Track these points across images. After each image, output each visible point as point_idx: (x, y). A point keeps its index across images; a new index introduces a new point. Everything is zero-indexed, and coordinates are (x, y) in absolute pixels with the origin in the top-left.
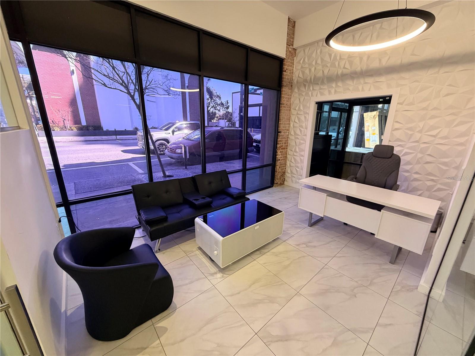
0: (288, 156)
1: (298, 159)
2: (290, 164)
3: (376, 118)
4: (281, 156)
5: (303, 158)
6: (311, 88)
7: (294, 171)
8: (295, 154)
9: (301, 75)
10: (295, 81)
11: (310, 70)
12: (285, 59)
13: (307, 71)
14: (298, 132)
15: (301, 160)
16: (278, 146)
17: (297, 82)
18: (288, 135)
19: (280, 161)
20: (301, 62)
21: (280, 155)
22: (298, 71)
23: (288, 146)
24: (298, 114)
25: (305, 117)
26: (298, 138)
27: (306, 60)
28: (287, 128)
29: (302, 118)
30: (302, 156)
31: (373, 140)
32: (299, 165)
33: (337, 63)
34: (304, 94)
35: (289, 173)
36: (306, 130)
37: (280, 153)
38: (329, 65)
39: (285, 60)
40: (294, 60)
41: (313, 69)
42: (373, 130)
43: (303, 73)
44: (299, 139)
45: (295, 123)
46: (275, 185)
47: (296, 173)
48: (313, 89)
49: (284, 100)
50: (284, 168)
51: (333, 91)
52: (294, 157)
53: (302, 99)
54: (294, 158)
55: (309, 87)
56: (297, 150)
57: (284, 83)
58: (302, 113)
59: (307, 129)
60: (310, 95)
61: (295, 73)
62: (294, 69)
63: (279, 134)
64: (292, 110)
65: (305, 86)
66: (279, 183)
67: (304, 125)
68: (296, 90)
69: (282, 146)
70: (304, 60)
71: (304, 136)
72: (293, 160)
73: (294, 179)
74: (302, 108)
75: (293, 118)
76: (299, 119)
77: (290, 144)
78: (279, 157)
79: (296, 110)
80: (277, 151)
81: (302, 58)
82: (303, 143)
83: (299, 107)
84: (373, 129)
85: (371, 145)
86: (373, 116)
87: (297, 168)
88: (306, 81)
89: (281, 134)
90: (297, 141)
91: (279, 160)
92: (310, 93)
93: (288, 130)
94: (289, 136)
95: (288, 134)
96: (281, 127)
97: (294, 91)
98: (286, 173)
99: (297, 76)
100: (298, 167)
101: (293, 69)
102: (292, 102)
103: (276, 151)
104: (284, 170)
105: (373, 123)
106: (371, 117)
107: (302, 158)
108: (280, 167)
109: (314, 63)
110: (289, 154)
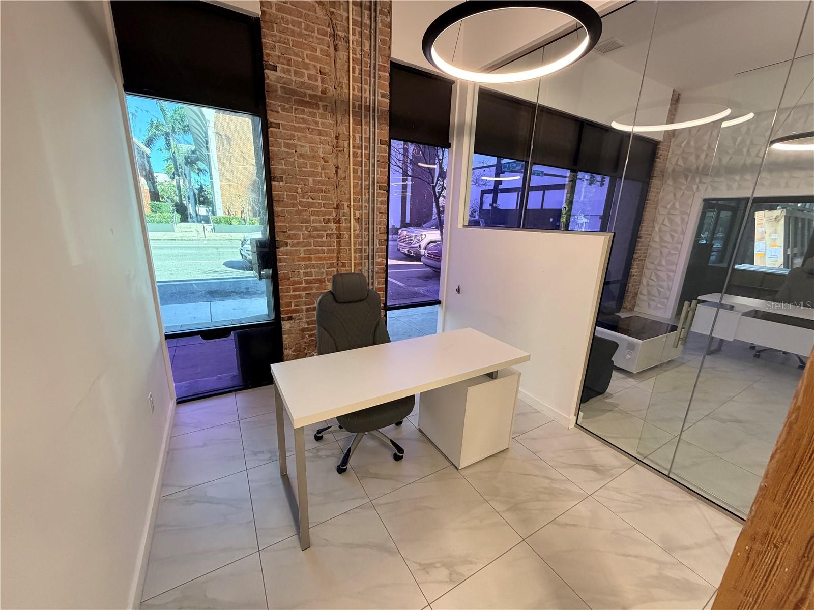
0: (645, 271)
1: (663, 275)
2: (648, 281)
3: (779, 220)
4: (636, 270)
5: (673, 274)
6: (697, 181)
7: (655, 292)
8: (659, 268)
9: (681, 162)
10: (670, 171)
11: (698, 157)
12: (660, 142)
13: (692, 158)
14: (668, 238)
15: (669, 276)
16: (635, 256)
17: (673, 171)
18: (649, 242)
19: (634, 277)
20: (683, 145)
21: (635, 268)
22: (677, 157)
23: (647, 256)
24: (669, 213)
25: (683, 219)
26: (666, 247)
27: (692, 144)
28: (650, 233)
29: (678, 219)
30: (672, 271)
31: (773, 255)
32: (665, 284)
33: (745, 151)
34: (683, 187)
35: (644, 295)
36: (682, 236)
37: (637, 265)
38: (731, 151)
39: (661, 144)
40: (670, 142)
41: (703, 156)
42: (772, 239)
43: (685, 160)
44: (668, 248)
45: (663, 226)
46: (622, 310)
47: (657, 294)
48: (700, 182)
49: (652, 195)
50: (637, 287)
51: (735, 185)
52: (658, 272)
53: (679, 195)
54: (656, 274)
55: (694, 178)
56: (664, 263)
57: (656, 173)
58: (676, 212)
59: (684, 235)
60: (695, 190)
61: (670, 160)
62: (670, 153)
63: (638, 240)
64: (659, 207)
65: (686, 177)
66: (628, 307)
67: (679, 229)
68: (670, 182)
69: (640, 256)
70: (688, 143)
71: (678, 243)
72: (653, 277)
73: (652, 303)
74: (677, 206)
75: (660, 219)
76: (671, 221)
77: (650, 254)
78: (634, 271)
79: (666, 208)
80: (633, 263)
81: (685, 141)
82: (675, 254)
83: (674, 205)
84: (772, 237)
85: (767, 263)
86: (774, 217)
87: (659, 287)
88: (689, 170)
89: (641, 240)
90: (665, 251)
91: (634, 275)
92: (695, 187)
93: (650, 235)
94: (651, 243)
95: (649, 240)
96: (643, 232)
97: (666, 182)
98: (639, 295)
99: (674, 163)
100: (662, 287)
101: (668, 154)
102: (660, 197)
103: (631, 263)
104: (637, 290)
105: (774, 228)
106: (771, 218)
107: (671, 274)
108: (633, 285)
109: (705, 148)
110: (647, 268)
